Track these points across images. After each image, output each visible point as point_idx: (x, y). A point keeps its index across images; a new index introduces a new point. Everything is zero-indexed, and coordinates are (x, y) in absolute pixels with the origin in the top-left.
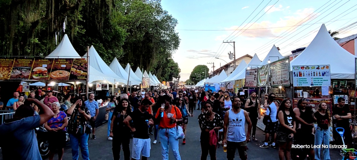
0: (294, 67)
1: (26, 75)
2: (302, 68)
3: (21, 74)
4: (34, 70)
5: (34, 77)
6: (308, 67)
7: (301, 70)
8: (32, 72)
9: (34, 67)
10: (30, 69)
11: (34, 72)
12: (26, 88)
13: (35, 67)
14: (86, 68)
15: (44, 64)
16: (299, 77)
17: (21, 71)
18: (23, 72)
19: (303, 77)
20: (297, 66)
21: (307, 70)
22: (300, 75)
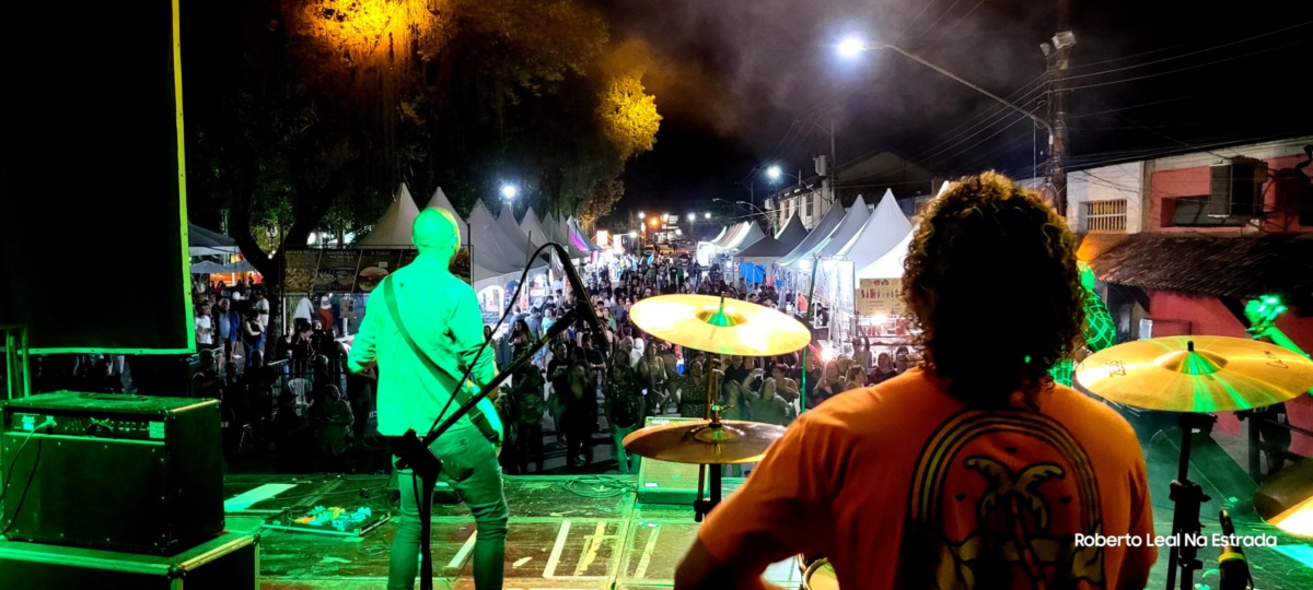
0: (862, 281)
1: (345, 284)
2: (877, 282)
3: (336, 282)
4: (361, 274)
5: (363, 287)
6: (886, 282)
7: (874, 287)
8: (359, 277)
9: (362, 268)
10: (353, 272)
11: (362, 277)
12: (347, 309)
13: (364, 268)
14: (469, 270)
15: (382, 261)
16: (870, 299)
17: (335, 276)
18: (340, 277)
19: (876, 299)
20: (869, 280)
21: (884, 286)
22: (873, 295)
